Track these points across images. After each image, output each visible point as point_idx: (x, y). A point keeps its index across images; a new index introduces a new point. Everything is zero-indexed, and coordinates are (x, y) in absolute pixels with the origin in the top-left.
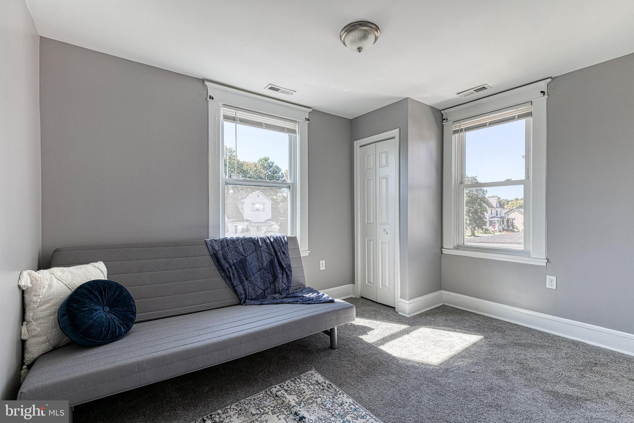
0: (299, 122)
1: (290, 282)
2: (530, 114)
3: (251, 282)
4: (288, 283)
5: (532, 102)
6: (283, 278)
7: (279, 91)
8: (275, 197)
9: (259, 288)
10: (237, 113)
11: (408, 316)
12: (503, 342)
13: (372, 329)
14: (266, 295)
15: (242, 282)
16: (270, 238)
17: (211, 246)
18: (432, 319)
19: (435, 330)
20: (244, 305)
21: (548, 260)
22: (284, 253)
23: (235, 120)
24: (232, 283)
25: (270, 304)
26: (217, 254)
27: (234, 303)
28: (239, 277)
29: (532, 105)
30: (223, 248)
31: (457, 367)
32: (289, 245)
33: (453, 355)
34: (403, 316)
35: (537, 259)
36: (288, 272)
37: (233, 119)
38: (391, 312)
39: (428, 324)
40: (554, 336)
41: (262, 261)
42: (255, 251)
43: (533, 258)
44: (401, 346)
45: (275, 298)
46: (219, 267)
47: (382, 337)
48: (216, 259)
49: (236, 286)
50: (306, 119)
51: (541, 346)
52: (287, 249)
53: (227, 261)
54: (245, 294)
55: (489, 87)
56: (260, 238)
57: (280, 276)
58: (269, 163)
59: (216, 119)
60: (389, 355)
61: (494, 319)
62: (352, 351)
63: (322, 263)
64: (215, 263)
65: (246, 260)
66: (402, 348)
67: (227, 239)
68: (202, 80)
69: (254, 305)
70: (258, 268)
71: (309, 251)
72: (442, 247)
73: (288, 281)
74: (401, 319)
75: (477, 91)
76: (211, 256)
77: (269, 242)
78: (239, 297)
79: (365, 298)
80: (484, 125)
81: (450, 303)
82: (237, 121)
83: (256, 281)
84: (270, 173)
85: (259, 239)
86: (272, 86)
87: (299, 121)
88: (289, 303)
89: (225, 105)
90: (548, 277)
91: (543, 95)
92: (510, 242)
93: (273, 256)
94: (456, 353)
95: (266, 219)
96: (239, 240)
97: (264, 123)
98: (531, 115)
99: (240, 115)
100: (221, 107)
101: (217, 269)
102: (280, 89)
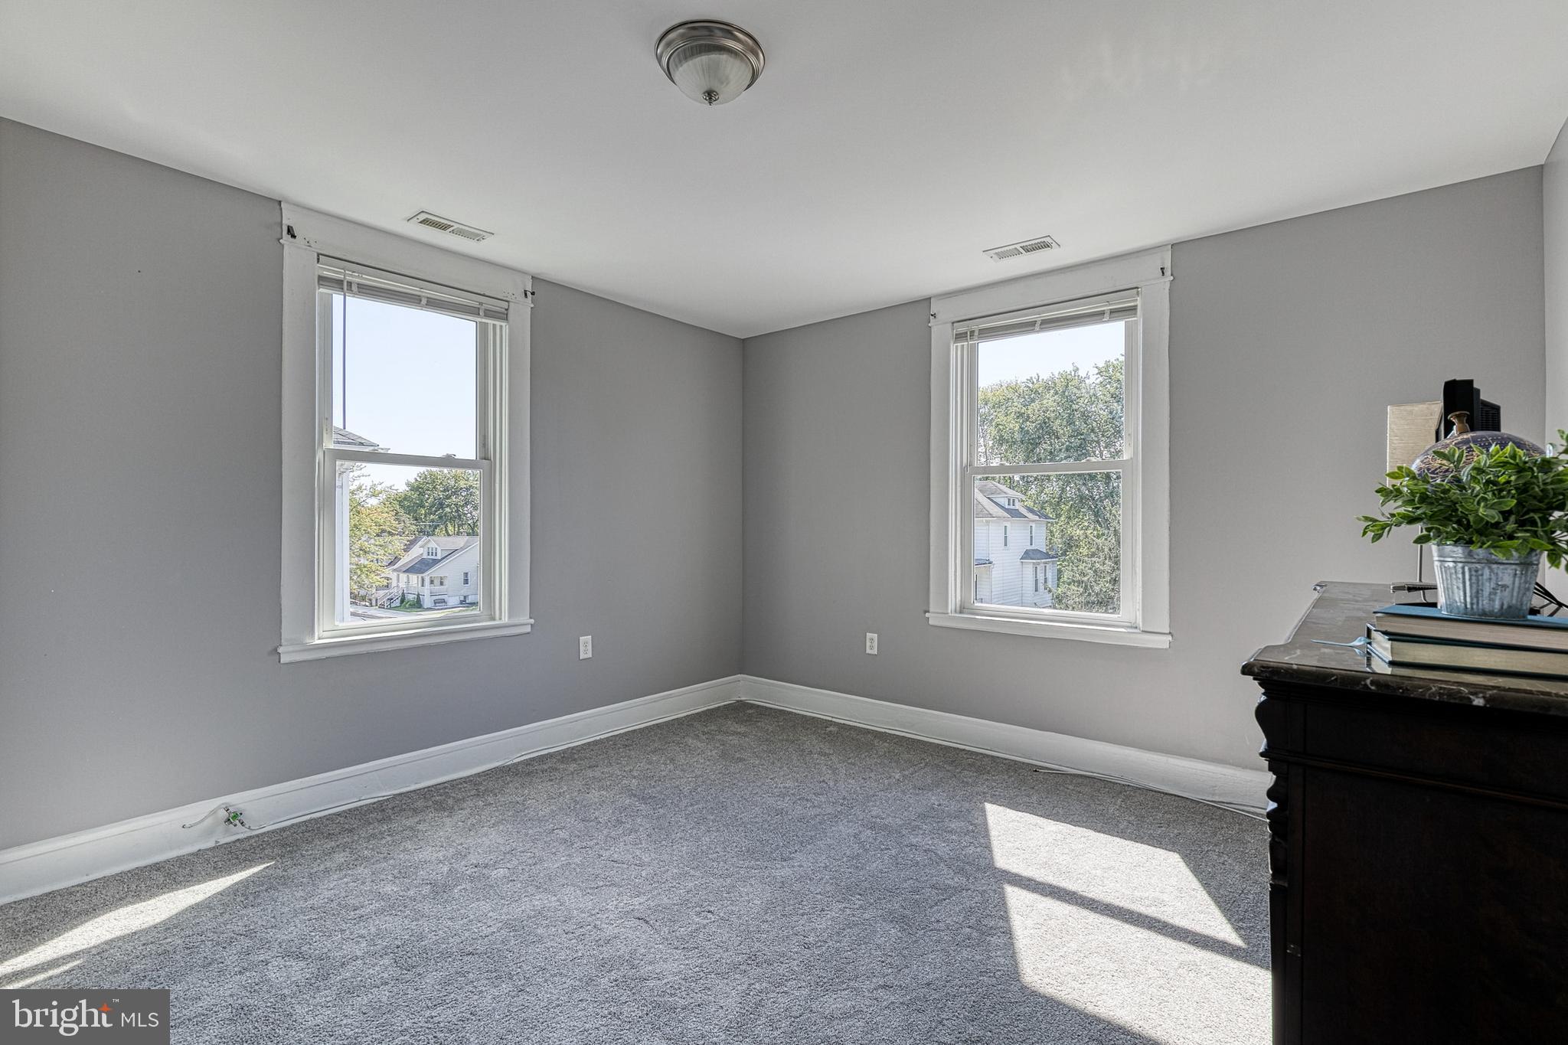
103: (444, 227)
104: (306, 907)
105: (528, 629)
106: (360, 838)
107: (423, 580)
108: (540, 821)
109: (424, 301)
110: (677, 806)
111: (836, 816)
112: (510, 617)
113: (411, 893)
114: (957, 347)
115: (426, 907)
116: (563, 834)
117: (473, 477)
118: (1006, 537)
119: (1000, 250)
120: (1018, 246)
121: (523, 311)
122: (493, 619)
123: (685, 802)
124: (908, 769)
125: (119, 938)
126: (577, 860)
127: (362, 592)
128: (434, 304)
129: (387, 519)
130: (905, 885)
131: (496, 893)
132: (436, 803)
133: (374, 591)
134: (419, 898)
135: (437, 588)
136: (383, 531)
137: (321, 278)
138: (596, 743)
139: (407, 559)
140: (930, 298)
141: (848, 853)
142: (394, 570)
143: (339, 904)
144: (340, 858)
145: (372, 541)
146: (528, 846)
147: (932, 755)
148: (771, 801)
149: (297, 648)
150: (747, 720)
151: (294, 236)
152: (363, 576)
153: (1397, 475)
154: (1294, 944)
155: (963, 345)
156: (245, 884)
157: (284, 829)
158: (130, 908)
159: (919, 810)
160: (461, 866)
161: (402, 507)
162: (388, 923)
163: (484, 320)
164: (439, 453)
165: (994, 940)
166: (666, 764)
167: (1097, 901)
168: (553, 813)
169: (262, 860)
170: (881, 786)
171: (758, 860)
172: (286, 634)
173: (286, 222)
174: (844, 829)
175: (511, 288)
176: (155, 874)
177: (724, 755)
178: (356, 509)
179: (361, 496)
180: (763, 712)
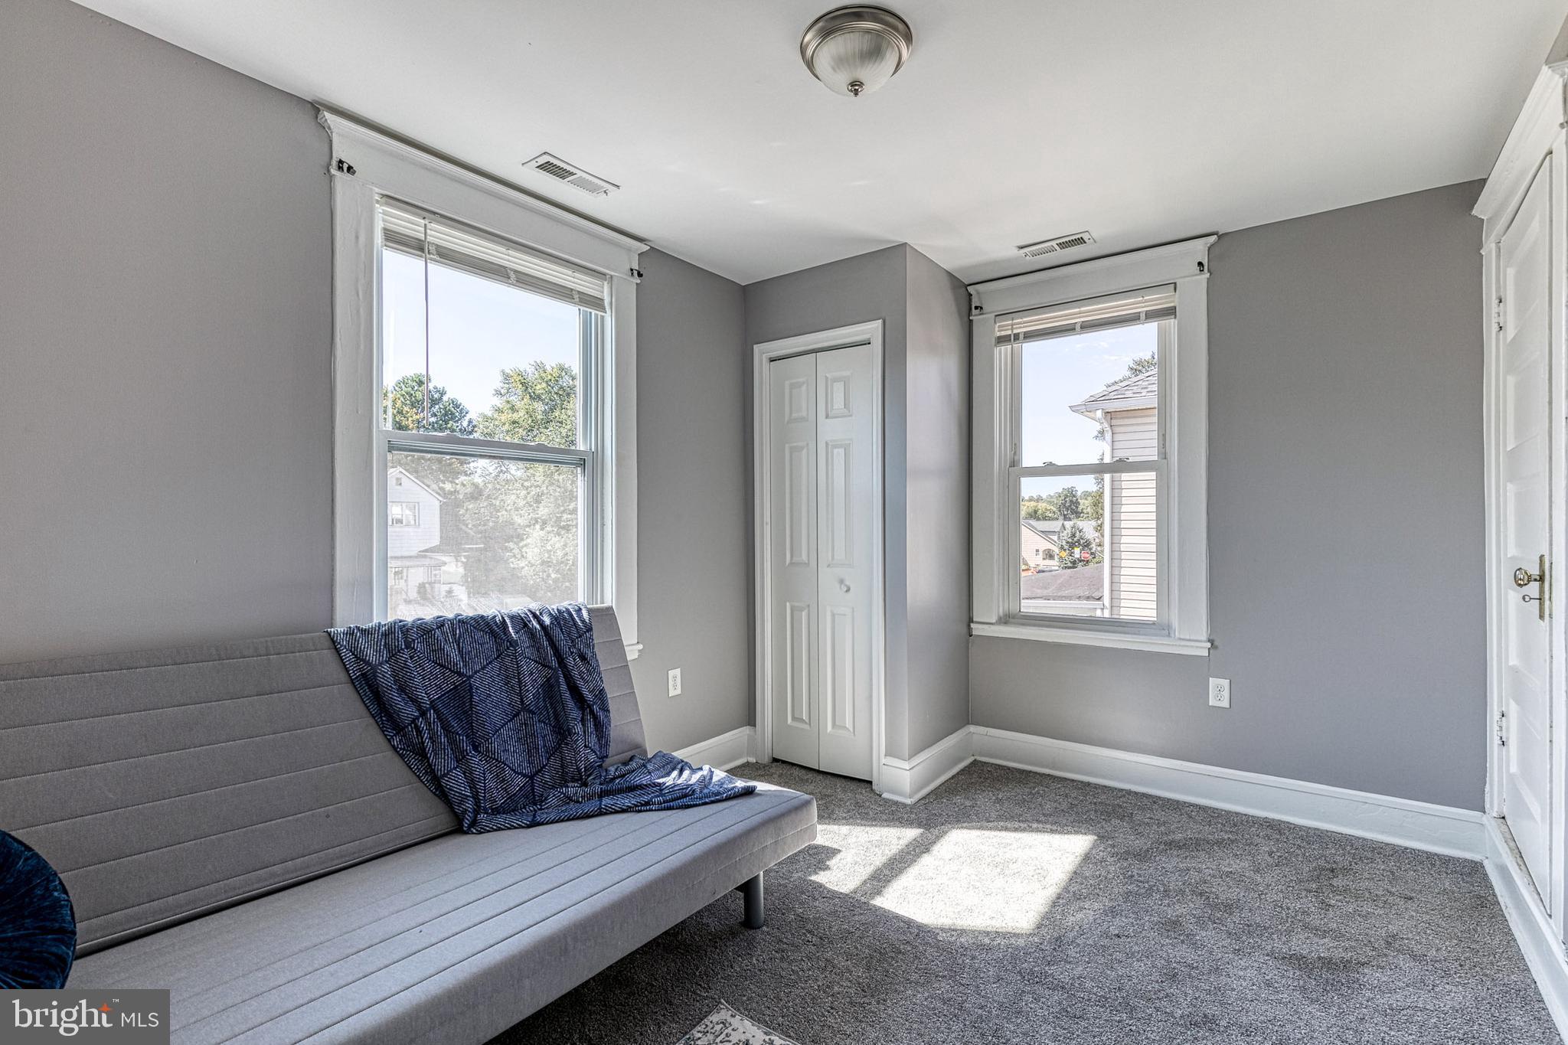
0: (614, 278)
1: (607, 744)
2: (1171, 312)
3: (490, 757)
4: (601, 747)
5: (1175, 283)
6: (585, 732)
7: (568, 179)
8: (448, 486)
9: (514, 771)
10: (431, 230)
11: (908, 801)
12: (1139, 843)
13: (835, 852)
14: (538, 790)
15: (461, 758)
16: (541, 614)
17: (351, 651)
18: (968, 803)
19: (987, 833)
20: (473, 833)
21: (1211, 641)
22: (583, 658)
23: (422, 250)
24: (430, 765)
25: (562, 821)
26: (375, 677)
27: (439, 828)
28: (452, 742)
29: (1175, 291)
30: (393, 653)
31: (1077, 928)
32: (595, 633)
33: (1054, 896)
34: (896, 803)
35: (1190, 640)
36: (601, 714)
37: (417, 247)
38: (863, 794)
39: (964, 818)
40: (1228, 812)
41: (520, 688)
42: (498, 657)
43: (1180, 639)
44: (925, 890)
45: (570, 799)
46: (381, 717)
47: (870, 870)
48: (372, 691)
49: (445, 775)
50: (632, 270)
51: (1219, 843)
52: (590, 645)
53: (409, 697)
54: (475, 797)
55: (1092, 240)
56: (509, 616)
57: (579, 728)
58: (430, 392)
59: (362, 239)
60: (909, 923)
61: (1097, 786)
62: (810, 926)
63: (675, 677)
64: (367, 707)
65: (471, 688)
66: (931, 895)
67: (404, 626)
68: (310, 105)
69: (509, 829)
70: (509, 709)
71: (641, 647)
72: (971, 620)
73: (599, 740)
74: (893, 813)
75: (1063, 246)
76: (353, 683)
77: (538, 627)
78: (452, 810)
79: (784, 762)
80: (1069, 330)
81: (991, 756)
82: (429, 253)
83: (503, 751)
84: (433, 419)
85: (508, 621)
86: (552, 160)
87: (613, 273)
88: (623, 811)
89: (390, 199)
90: (1213, 682)
91: (1201, 271)
92: (1046, 596)
93: (550, 668)
94: (1059, 891)
95: (424, 549)
96: (443, 625)
97: (511, 270)
98: (1175, 314)
99: (440, 234)
100: (378, 202)
101: (375, 725)
102: (572, 174)
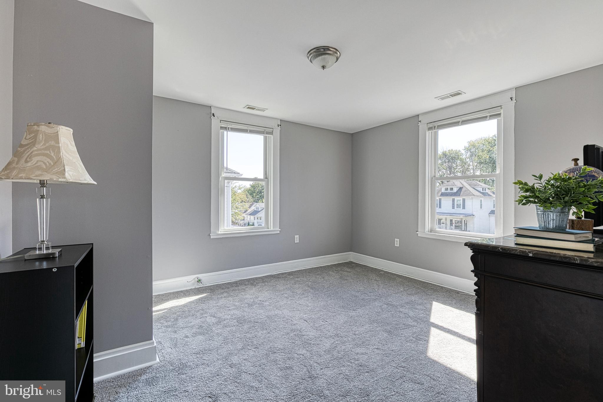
103: (253, 109)
104: (216, 305)
105: (279, 232)
106: (230, 290)
107: (255, 218)
108: (280, 291)
109: (249, 131)
110: (322, 291)
111: (375, 300)
112: (273, 228)
113: (243, 305)
114: (429, 132)
115: (246, 309)
116: (286, 295)
117: (263, 183)
118: (481, 205)
119: (441, 97)
120: (448, 95)
121: (277, 131)
122: (268, 228)
123: (325, 290)
124: (406, 288)
125: (174, 307)
126: (289, 303)
127: (236, 221)
128: (252, 132)
129: (244, 197)
130: (394, 323)
131: (265, 308)
132: (251, 283)
133: (240, 221)
134: (244, 307)
135: (259, 220)
136: (242, 201)
137: (221, 127)
138: (300, 271)
139: (250, 210)
140: (419, 115)
141: (376, 311)
142: (246, 214)
143: (224, 306)
144: (225, 295)
145: (239, 204)
146: (275, 297)
147: (417, 284)
148: (353, 293)
149: (215, 234)
150: (351, 268)
151: (214, 116)
152: (236, 216)
153: (517, 183)
154: (482, 331)
155: (432, 132)
156: (202, 298)
157: (211, 286)
158: (176, 300)
159: (406, 301)
160: (256, 300)
161: (248, 192)
162: (236, 312)
163: (266, 135)
164: (253, 177)
165: (421, 342)
166: (321, 279)
167: (466, 336)
168: (284, 290)
169: (206, 293)
170: (394, 292)
171: (345, 309)
172: (212, 230)
173: (212, 112)
174: (377, 303)
175: (274, 124)
176: (181, 293)
177: (341, 278)
178: (234, 194)
179: (236, 189)
180: (358, 265)
